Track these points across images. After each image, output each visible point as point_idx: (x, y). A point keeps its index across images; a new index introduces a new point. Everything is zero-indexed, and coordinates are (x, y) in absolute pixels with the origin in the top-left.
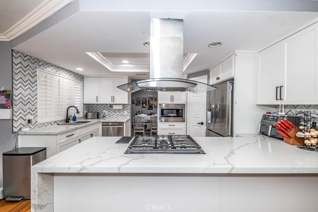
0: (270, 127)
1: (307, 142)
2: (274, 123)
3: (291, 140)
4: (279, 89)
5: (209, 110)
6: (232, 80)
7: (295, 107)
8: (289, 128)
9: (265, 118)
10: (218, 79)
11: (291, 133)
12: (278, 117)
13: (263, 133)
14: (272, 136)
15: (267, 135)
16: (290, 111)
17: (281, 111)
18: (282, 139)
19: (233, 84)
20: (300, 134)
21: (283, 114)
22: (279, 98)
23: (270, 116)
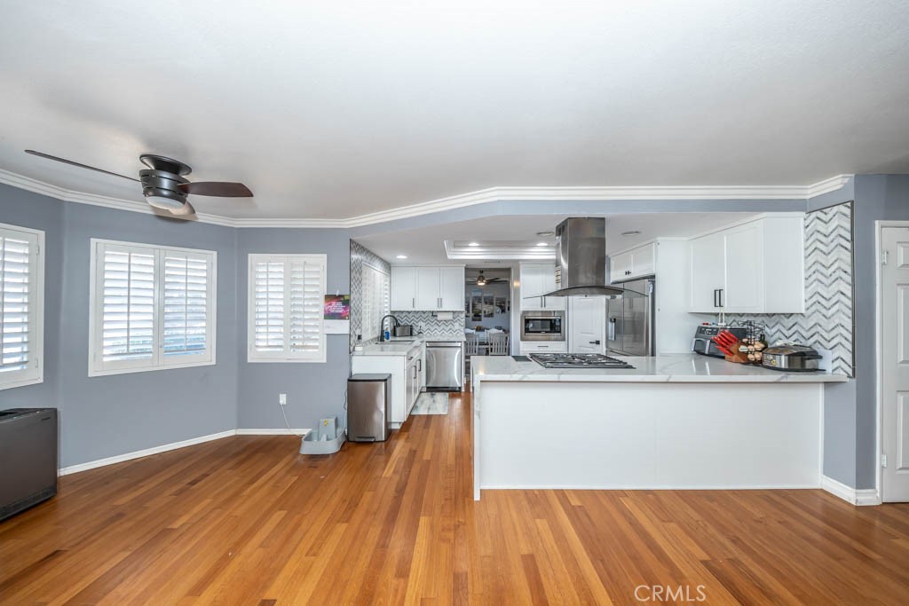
0: (708, 341)
1: (750, 356)
2: (713, 337)
3: (734, 357)
4: (718, 293)
5: (611, 320)
6: (652, 278)
7: (741, 315)
8: (731, 342)
9: (701, 330)
10: (628, 273)
11: (733, 348)
12: (718, 329)
13: (699, 352)
14: (710, 355)
15: (703, 354)
16: (734, 321)
17: (722, 322)
18: (723, 358)
19: (653, 283)
20: (743, 348)
21: (724, 324)
22: (718, 304)
23: (707, 328)
